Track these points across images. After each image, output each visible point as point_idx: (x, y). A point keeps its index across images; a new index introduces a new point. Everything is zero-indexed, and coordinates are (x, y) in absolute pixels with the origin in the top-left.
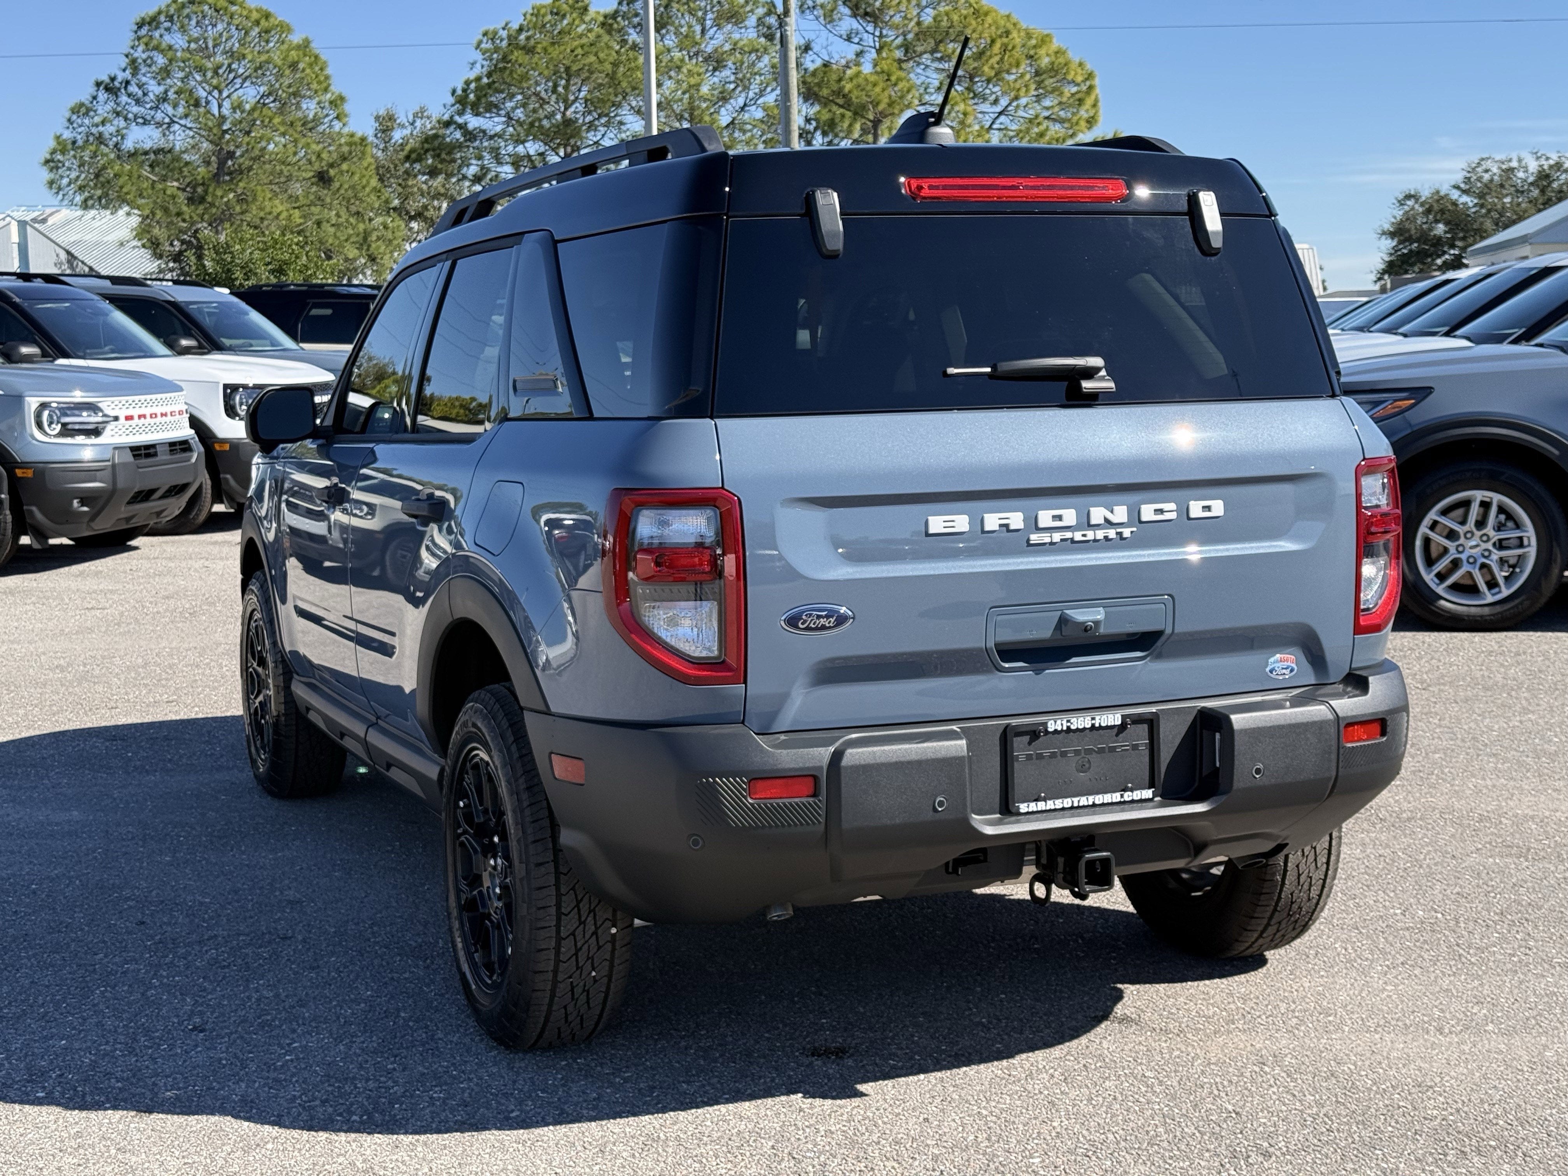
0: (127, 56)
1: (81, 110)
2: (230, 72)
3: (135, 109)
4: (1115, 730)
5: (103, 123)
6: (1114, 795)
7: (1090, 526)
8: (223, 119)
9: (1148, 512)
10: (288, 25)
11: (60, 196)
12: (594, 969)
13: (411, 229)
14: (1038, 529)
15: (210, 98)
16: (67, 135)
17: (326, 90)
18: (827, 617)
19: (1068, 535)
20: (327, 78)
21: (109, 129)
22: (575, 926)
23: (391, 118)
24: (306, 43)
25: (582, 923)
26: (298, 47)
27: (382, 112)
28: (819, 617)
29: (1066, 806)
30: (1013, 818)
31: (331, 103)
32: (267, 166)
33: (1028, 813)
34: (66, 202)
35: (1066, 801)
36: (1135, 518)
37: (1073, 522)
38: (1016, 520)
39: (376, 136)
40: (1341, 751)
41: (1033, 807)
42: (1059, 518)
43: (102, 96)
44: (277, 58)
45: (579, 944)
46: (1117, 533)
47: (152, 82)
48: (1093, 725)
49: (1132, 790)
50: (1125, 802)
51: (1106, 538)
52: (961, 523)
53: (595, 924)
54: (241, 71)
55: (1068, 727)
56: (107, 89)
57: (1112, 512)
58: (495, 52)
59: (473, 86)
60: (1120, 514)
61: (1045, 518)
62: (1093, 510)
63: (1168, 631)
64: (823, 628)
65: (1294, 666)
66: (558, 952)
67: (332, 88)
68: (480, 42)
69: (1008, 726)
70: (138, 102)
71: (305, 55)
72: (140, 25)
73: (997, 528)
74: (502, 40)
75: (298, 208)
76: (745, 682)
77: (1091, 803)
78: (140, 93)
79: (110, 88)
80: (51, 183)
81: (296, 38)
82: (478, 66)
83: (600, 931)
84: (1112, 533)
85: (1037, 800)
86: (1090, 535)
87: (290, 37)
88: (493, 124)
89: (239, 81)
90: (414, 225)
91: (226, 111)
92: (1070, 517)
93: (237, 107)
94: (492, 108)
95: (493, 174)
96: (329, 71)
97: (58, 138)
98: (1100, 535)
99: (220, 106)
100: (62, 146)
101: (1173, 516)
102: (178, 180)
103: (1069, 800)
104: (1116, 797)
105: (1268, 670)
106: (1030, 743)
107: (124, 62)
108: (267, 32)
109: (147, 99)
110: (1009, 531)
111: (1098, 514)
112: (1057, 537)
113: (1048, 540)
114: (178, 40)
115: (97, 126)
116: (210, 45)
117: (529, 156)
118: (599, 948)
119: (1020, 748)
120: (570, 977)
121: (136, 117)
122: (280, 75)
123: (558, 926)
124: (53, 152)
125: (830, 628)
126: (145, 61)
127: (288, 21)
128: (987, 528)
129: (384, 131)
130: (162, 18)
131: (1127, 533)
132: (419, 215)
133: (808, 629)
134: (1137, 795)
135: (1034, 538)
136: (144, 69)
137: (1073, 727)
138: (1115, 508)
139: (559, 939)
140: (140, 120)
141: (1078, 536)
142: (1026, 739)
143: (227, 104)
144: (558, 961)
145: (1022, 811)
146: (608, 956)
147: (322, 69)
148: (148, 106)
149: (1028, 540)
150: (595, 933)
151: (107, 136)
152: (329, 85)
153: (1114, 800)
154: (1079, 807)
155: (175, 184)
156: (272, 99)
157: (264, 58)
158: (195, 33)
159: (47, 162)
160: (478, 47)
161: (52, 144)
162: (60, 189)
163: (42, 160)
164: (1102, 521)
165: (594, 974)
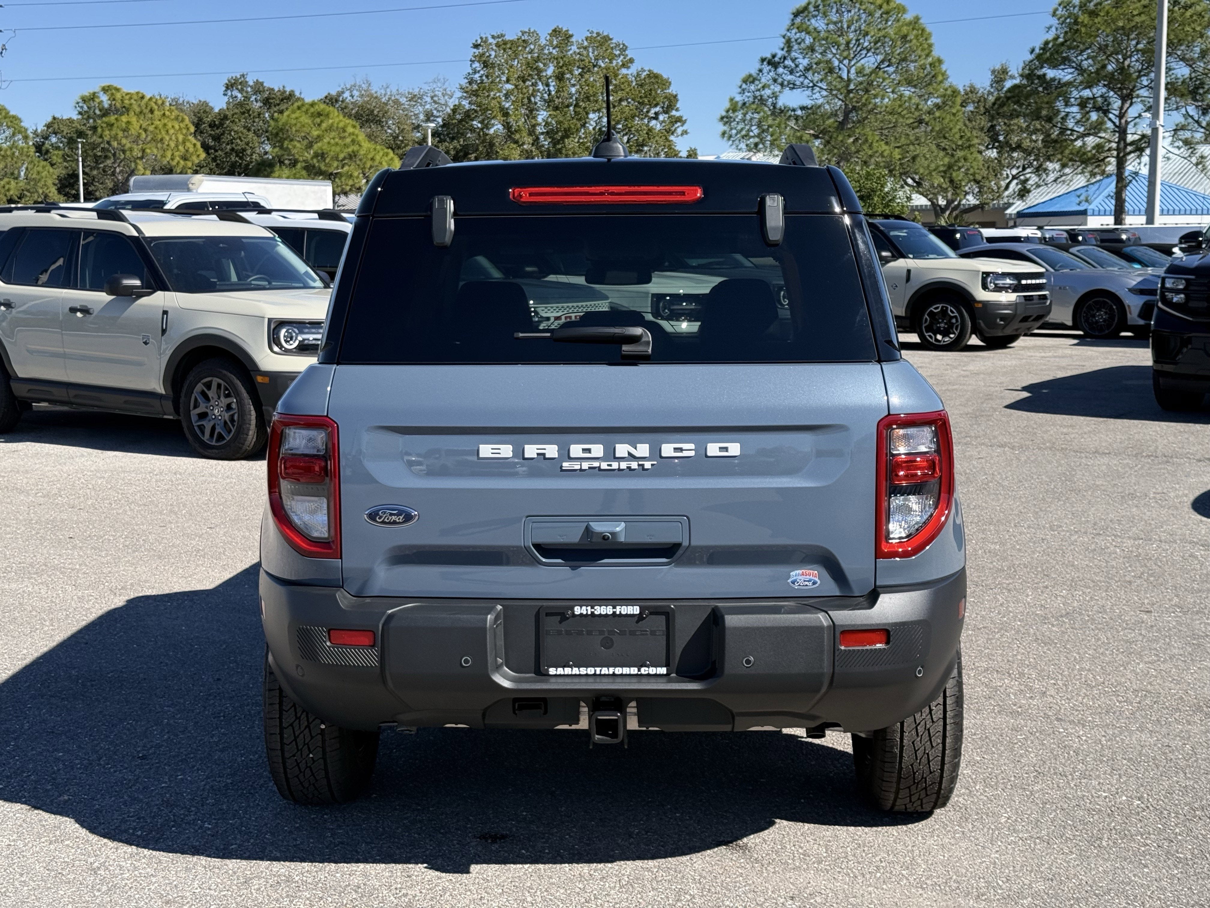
0: (784, 37)
1: (749, 80)
2: (858, 46)
3: (790, 77)
4: (636, 618)
5: (764, 87)
6: (632, 669)
7: (616, 459)
8: (849, 80)
9: (668, 450)
10: (903, 7)
11: (731, 142)
12: (310, 752)
13: (1012, 158)
14: (570, 459)
15: (842, 66)
16: (739, 98)
17: (928, 55)
18: (398, 515)
19: (596, 464)
20: (930, 46)
21: (767, 92)
22: (293, 720)
23: (1004, 71)
24: (917, 19)
25: (298, 718)
26: (910, 23)
27: (998, 67)
28: (391, 514)
29: (589, 673)
30: (543, 677)
31: (931, 65)
32: (879, 116)
33: (556, 675)
34: (734, 146)
35: (589, 669)
36: (655, 452)
37: (601, 454)
38: (552, 451)
39: (991, 86)
40: (837, 653)
41: (560, 671)
42: (589, 451)
43: (766, 68)
44: (891, 32)
45: (297, 733)
46: (639, 465)
47: (801, 56)
48: (614, 613)
49: (648, 666)
50: (641, 675)
51: (629, 468)
52: (506, 451)
53: (308, 720)
54: (866, 44)
55: (592, 613)
56: (769, 63)
57: (636, 448)
58: (1069, 17)
59: (1050, 45)
60: (643, 450)
61: (576, 450)
62: (618, 447)
63: (685, 543)
64: (395, 523)
65: (817, 579)
66: (282, 738)
67: (933, 53)
68: (1056, 10)
69: (542, 607)
70: (791, 72)
71: (913, 29)
72: (796, 14)
73: (536, 456)
74: (1074, 7)
75: (898, 147)
76: (341, 558)
77: (611, 672)
78: (793, 65)
79: (772, 63)
80: (724, 134)
81: (909, 17)
82: (1054, 29)
83: (312, 726)
84: (634, 465)
85: (564, 667)
86: (615, 465)
87: (905, 16)
88: (1064, 74)
89: (864, 52)
90: (1015, 155)
91: (852, 76)
92: (598, 450)
93: (859, 72)
94: (1066, 61)
95: (1063, 114)
96: (932, 40)
97: (732, 100)
98: (624, 465)
99: (849, 72)
100: (734, 107)
101: (692, 453)
102: (813, 129)
103: (593, 669)
104: (634, 671)
105: (789, 581)
106: (560, 622)
107: (781, 42)
108: (887, 13)
109: (798, 69)
110: (545, 459)
111: (622, 450)
112: (585, 465)
113: (578, 467)
114: (819, 23)
115: (759, 90)
116: (845, 26)
117: (1094, 98)
118: (312, 737)
119: (551, 624)
120: (294, 756)
121: (789, 83)
122: (893, 47)
123: (280, 718)
124: (727, 111)
125: (399, 523)
126: (796, 40)
127: (903, 4)
128: (526, 456)
129: (997, 82)
130: (811, 8)
131: (648, 465)
132: (1019, 147)
133: (383, 522)
134: (652, 671)
135: (566, 465)
136: (796, 47)
137: (596, 613)
138: (638, 445)
139: (282, 728)
140: (791, 86)
141: (604, 466)
142: (559, 618)
143: (853, 70)
144: (282, 744)
145: (551, 673)
146: (320, 744)
147: (926, 39)
148: (798, 75)
149: (562, 467)
150: (308, 726)
151: (765, 97)
152: (931, 51)
153: (632, 673)
154: (600, 675)
155: (812, 132)
156: (887, 64)
157: (881, 33)
158: (834, 17)
159: (722, 118)
160: (1054, 14)
161: (727, 105)
162: (730, 136)
163: (719, 117)
164: (627, 455)
165: (311, 756)
